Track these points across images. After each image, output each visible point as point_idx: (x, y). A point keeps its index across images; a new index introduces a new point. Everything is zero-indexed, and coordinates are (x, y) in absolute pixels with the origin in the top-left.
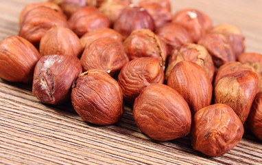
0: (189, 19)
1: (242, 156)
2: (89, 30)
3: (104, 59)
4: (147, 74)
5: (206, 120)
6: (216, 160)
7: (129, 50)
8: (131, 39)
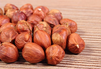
0: (39, 11)
1: (67, 62)
2: (2, 25)
3: (8, 37)
4: (25, 39)
5: (50, 53)
6: (57, 66)
7: (18, 30)
8: (18, 25)
